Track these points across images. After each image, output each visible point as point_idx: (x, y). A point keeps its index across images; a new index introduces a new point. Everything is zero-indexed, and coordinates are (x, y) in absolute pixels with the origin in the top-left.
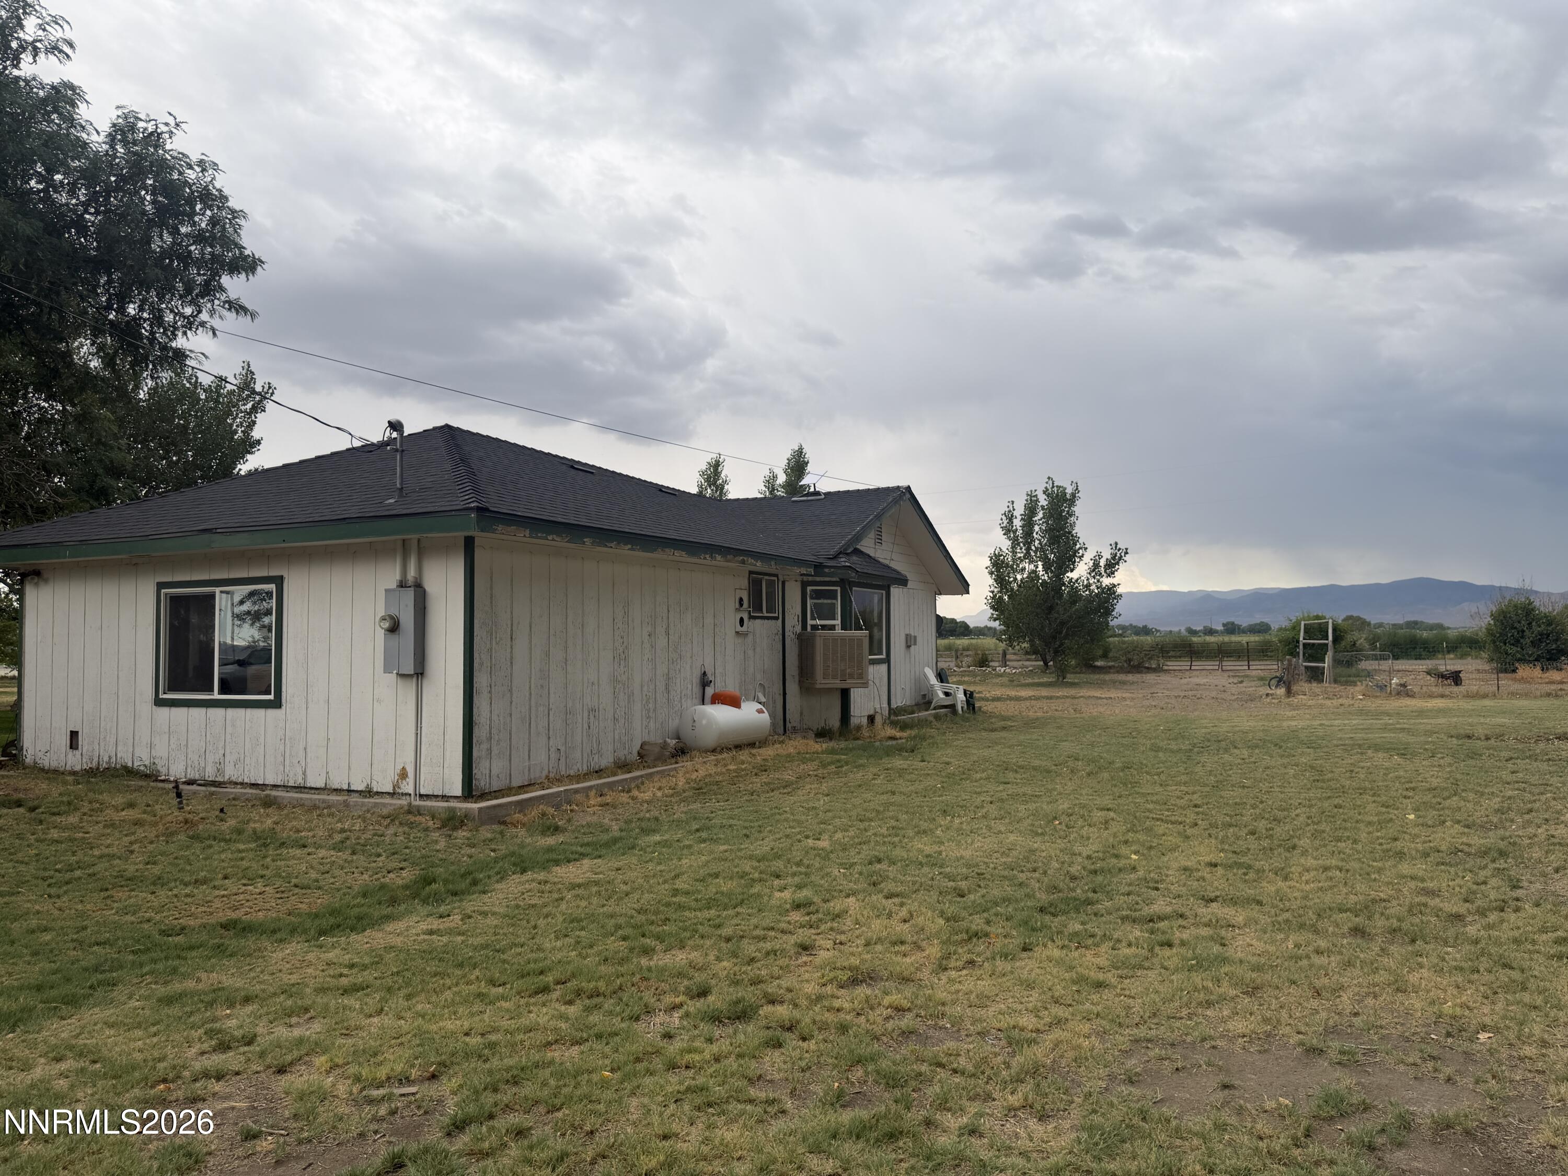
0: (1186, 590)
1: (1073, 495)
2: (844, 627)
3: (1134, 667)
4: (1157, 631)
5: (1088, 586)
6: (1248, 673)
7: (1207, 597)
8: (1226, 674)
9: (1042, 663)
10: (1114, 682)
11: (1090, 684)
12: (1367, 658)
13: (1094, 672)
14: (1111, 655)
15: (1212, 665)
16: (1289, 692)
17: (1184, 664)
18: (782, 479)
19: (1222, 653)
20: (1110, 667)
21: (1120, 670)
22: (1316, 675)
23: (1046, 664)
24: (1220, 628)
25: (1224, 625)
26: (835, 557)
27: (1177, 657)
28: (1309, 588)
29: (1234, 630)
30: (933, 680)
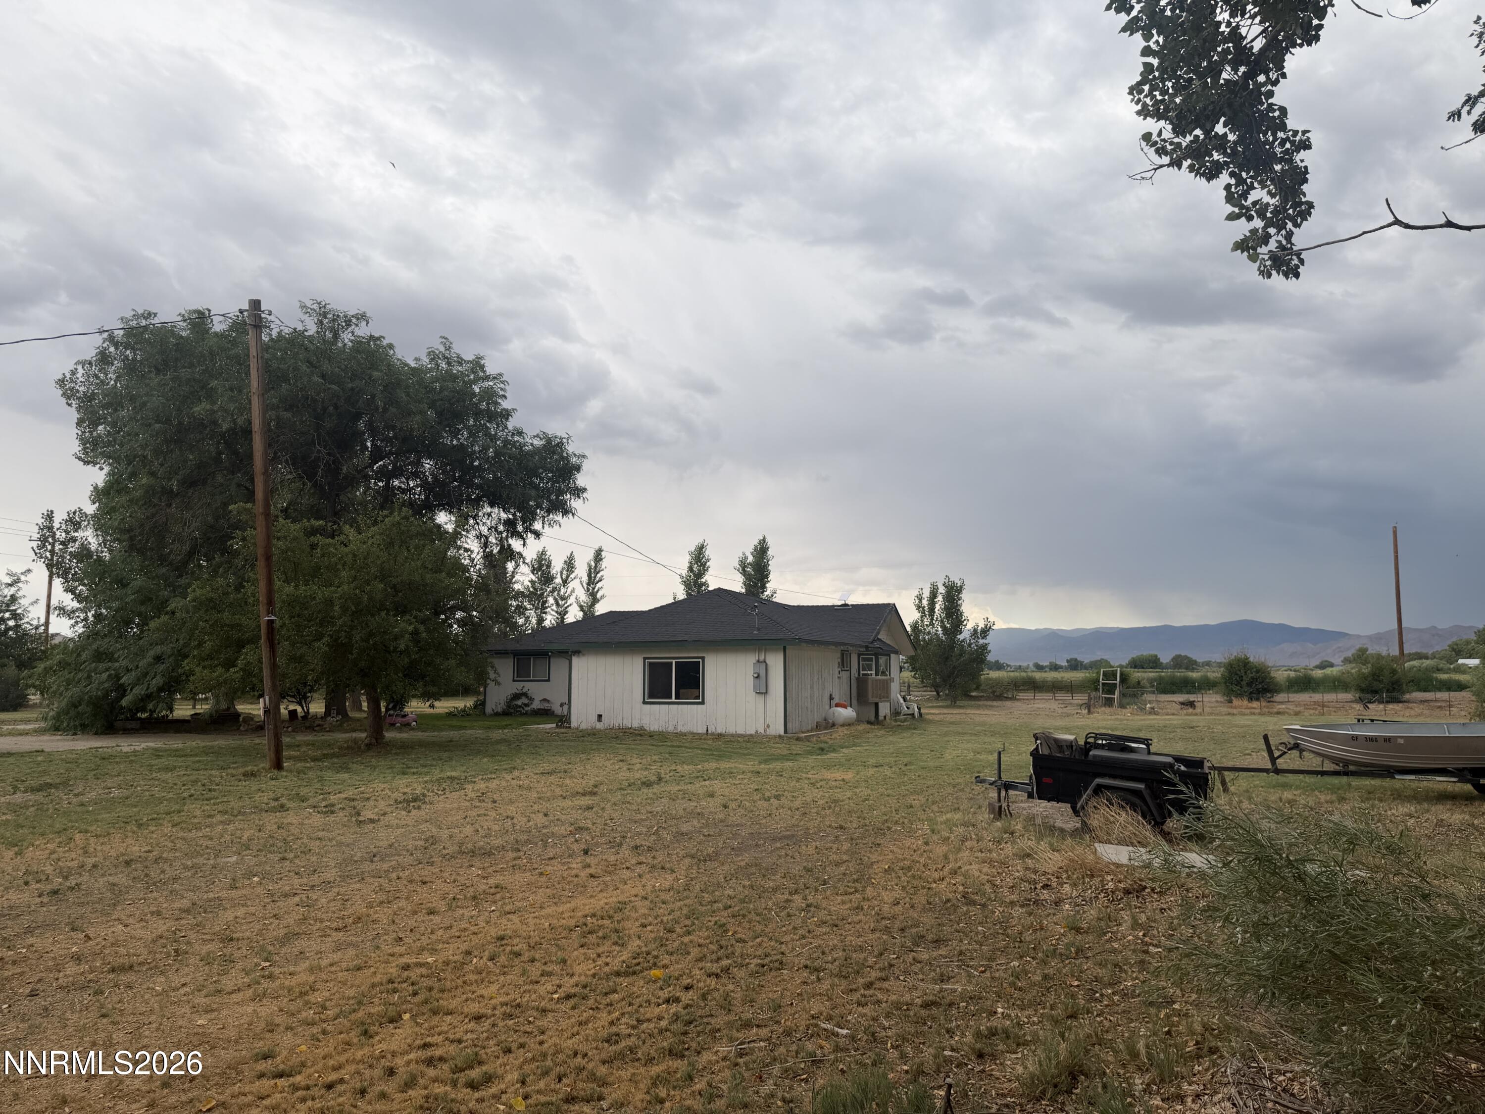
0: (1033, 628)
1: (961, 587)
2: (877, 675)
3: (997, 696)
4: (1008, 666)
5: (970, 645)
6: (1072, 701)
7: (1053, 637)
8: (1057, 702)
9: (935, 693)
10: (986, 706)
11: (971, 707)
12: (1147, 692)
13: (970, 700)
14: (982, 688)
15: (1049, 696)
16: (1089, 712)
17: (1030, 695)
18: (750, 559)
19: (1056, 687)
20: (981, 697)
21: (988, 699)
22: (1109, 702)
23: (938, 694)
24: (1065, 664)
25: (1068, 661)
26: (872, 643)
27: (1024, 690)
28: (1145, 628)
29: (1077, 666)
30: (902, 701)
